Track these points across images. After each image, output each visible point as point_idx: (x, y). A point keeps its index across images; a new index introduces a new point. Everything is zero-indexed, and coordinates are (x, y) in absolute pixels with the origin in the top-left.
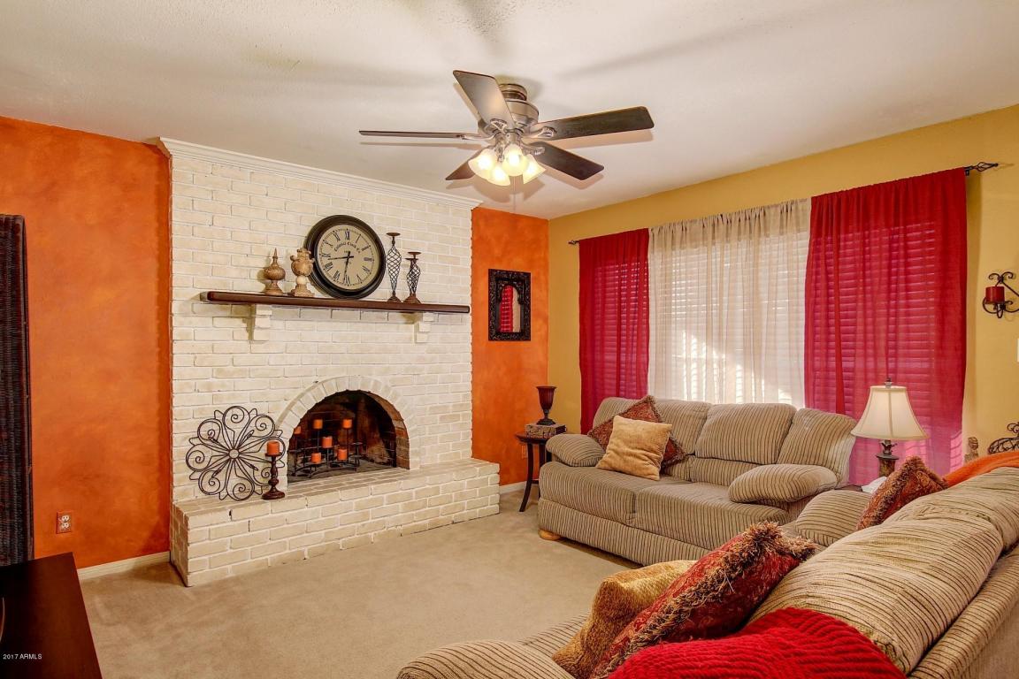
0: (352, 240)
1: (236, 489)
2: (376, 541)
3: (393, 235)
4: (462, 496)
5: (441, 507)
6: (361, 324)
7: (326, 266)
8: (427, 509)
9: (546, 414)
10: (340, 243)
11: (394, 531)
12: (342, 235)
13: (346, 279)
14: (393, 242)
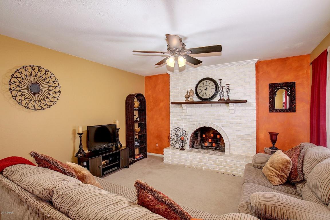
0: (208, 84)
1: (176, 146)
2: (205, 170)
3: (220, 80)
4: (237, 167)
5: (228, 168)
6: (211, 108)
7: (200, 93)
8: (223, 167)
9: (274, 145)
10: (204, 86)
11: (210, 169)
12: (205, 83)
13: (206, 95)
14: (220, 82)
